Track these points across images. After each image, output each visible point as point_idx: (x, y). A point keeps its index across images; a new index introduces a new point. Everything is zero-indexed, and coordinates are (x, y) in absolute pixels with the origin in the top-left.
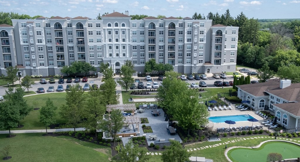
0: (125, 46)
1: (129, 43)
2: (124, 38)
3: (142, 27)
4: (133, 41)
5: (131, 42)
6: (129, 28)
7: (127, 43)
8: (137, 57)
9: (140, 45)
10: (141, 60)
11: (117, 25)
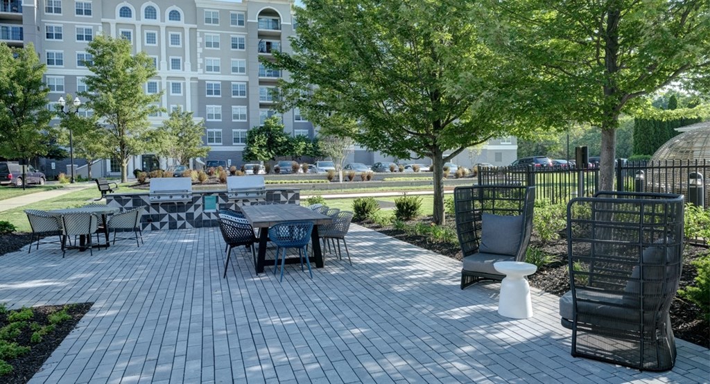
0: (181, 82)
1: (195, 74)
2: (178, 58)
3: (238, 26)
4: (209, 68)
5: (200, 71)
6: (195, 26)
7: (187, 72)
8: (221, 120)
9: (230, 82)
10: (234, 130)
11: (150, 13)
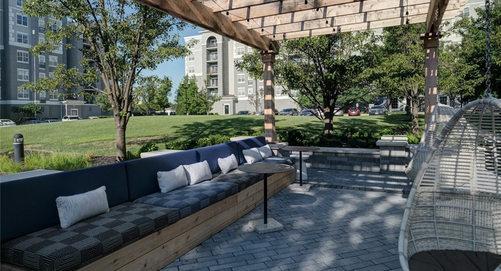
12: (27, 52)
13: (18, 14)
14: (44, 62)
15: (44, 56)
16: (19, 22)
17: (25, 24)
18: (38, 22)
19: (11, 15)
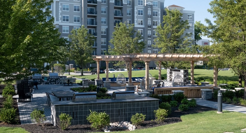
12: (143, 30)
13: (139, 9)
14: (151, 34)
15: (150, 31)
16: (139, 14)
17: (142, 14)
18: (148, 12)
19: (136, 11)
